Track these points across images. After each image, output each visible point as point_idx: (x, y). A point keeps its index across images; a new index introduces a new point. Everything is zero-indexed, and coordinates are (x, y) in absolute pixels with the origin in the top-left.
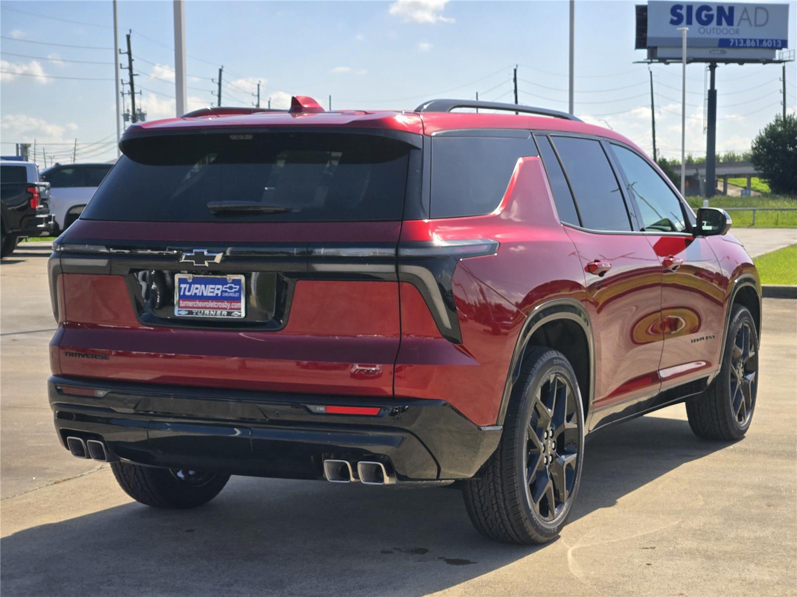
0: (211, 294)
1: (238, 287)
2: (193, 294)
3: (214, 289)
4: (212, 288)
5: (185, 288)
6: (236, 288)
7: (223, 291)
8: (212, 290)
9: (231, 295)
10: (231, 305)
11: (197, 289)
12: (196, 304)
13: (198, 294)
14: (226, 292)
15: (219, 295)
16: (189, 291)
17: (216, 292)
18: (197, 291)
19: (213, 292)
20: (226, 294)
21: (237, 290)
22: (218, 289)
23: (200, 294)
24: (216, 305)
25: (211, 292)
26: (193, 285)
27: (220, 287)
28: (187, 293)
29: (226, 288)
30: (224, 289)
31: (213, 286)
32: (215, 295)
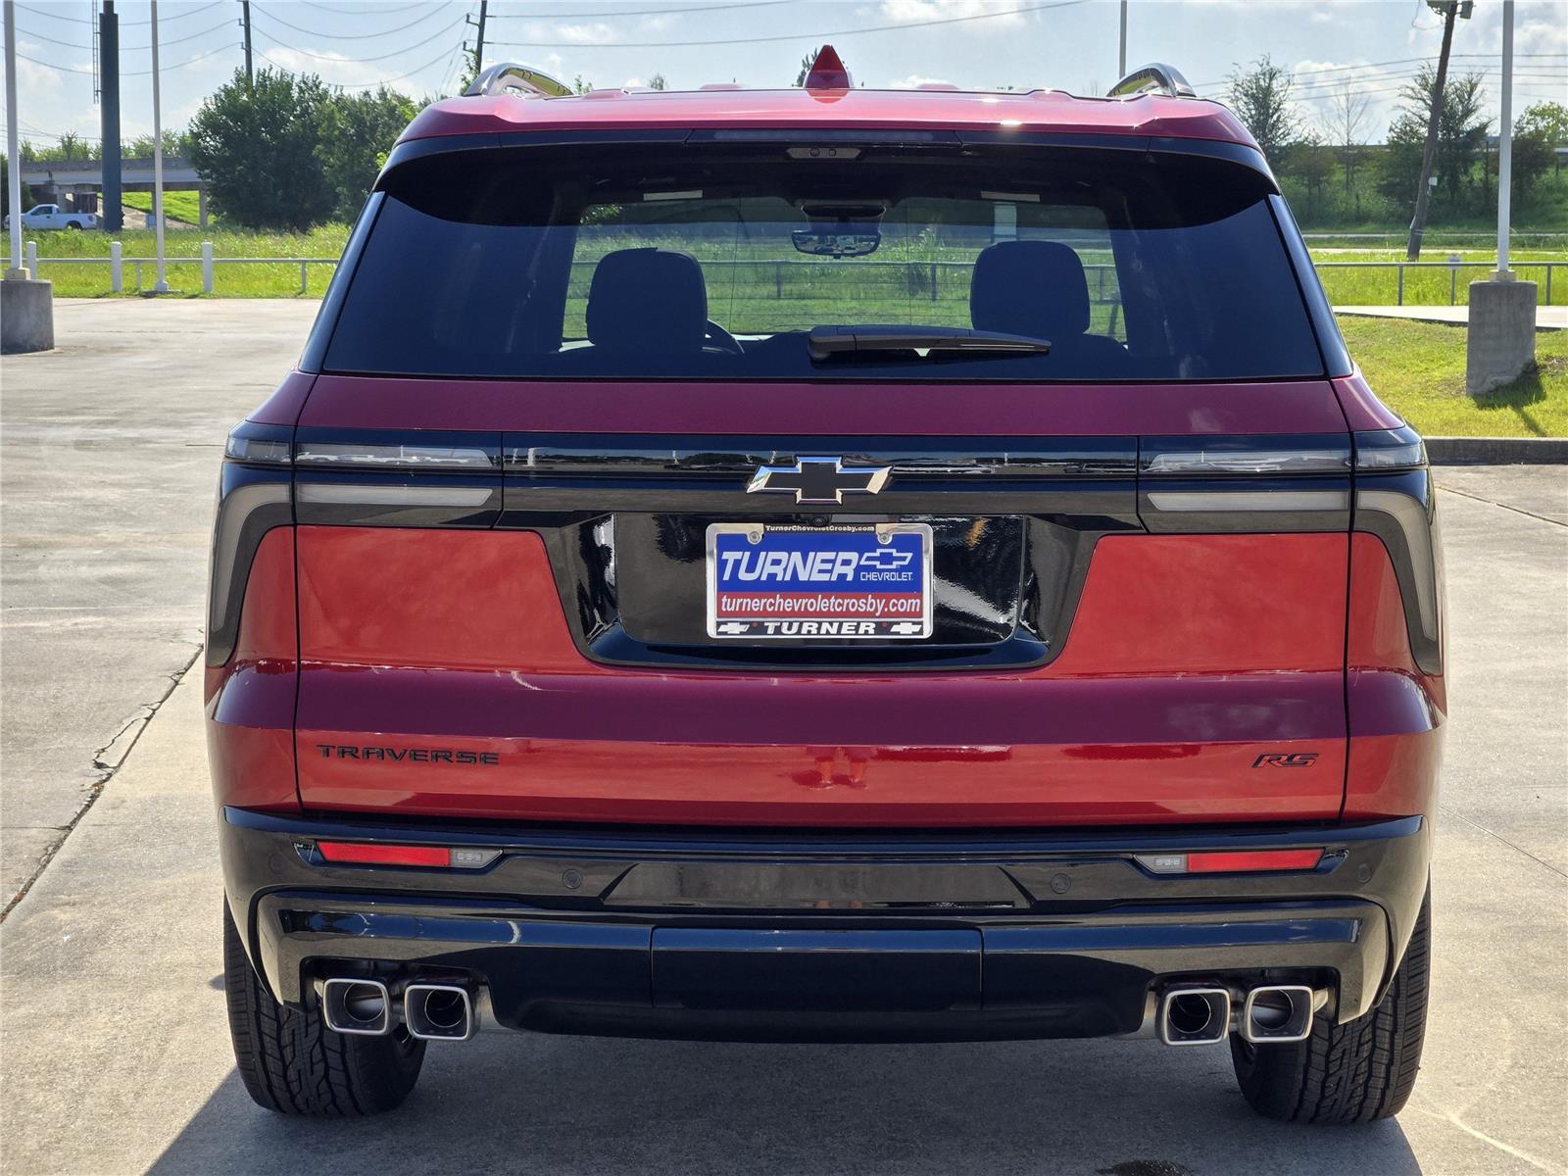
0: (825, 577)
1: (909, 555)
2: (764, 578)
3: (833, 562)
4: (824, 561)
5: (737, 563)
6: (904, 559)
7: (859, 569)
8: (828, 566)
9: (887, 576)
10: (886, 605)
11: (776, 562)
12: (771, 605)
13: (779, 578)
14: (872, 568)
15: (850, 578)
16: (751, 569)
17: (839, 569)
18: (778, 570)
19: (830, 571)
20: (872, 576)
21: (906, 563)
22: (846, 563)
23: (788, 578)
24: (839, 605)
25: (820, 571)
26: (763, 554)
27: (853, 556)
28: (743, 576)
29: (868, 559)
30: (863, 562)
31: (831, 555)
32: (834, 578)
